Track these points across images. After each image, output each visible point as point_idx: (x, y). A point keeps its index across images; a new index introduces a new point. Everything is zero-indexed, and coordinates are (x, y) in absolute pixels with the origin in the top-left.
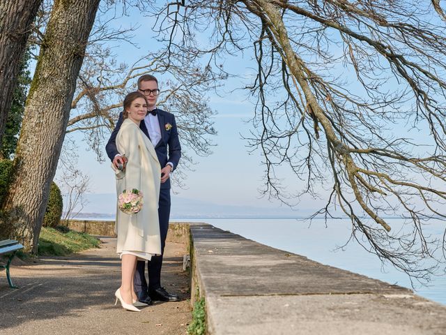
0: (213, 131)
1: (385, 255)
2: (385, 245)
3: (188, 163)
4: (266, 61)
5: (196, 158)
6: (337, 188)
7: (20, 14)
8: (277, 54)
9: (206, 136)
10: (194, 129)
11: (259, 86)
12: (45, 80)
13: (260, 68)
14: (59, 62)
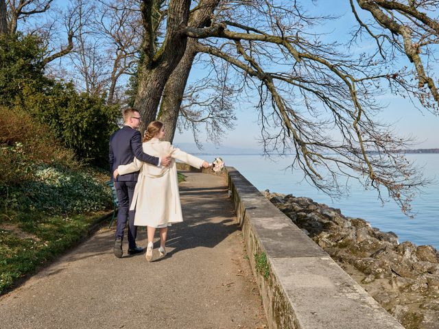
0: (235, 118)
1: (321, 187)
2: (319, 182)
3: (223, 134)
4: (264, 96)
5: (227, 132)
6: (298, 156)
7: (158, 88)
8: (269, 92)
9: (232, 121)
10: (226, 118)
11: (261, 106)
12: (165, 112)
13: (261, 98)
14: (171, 103)
